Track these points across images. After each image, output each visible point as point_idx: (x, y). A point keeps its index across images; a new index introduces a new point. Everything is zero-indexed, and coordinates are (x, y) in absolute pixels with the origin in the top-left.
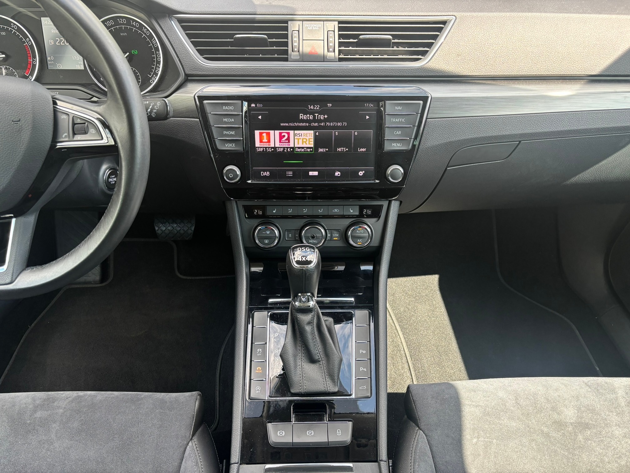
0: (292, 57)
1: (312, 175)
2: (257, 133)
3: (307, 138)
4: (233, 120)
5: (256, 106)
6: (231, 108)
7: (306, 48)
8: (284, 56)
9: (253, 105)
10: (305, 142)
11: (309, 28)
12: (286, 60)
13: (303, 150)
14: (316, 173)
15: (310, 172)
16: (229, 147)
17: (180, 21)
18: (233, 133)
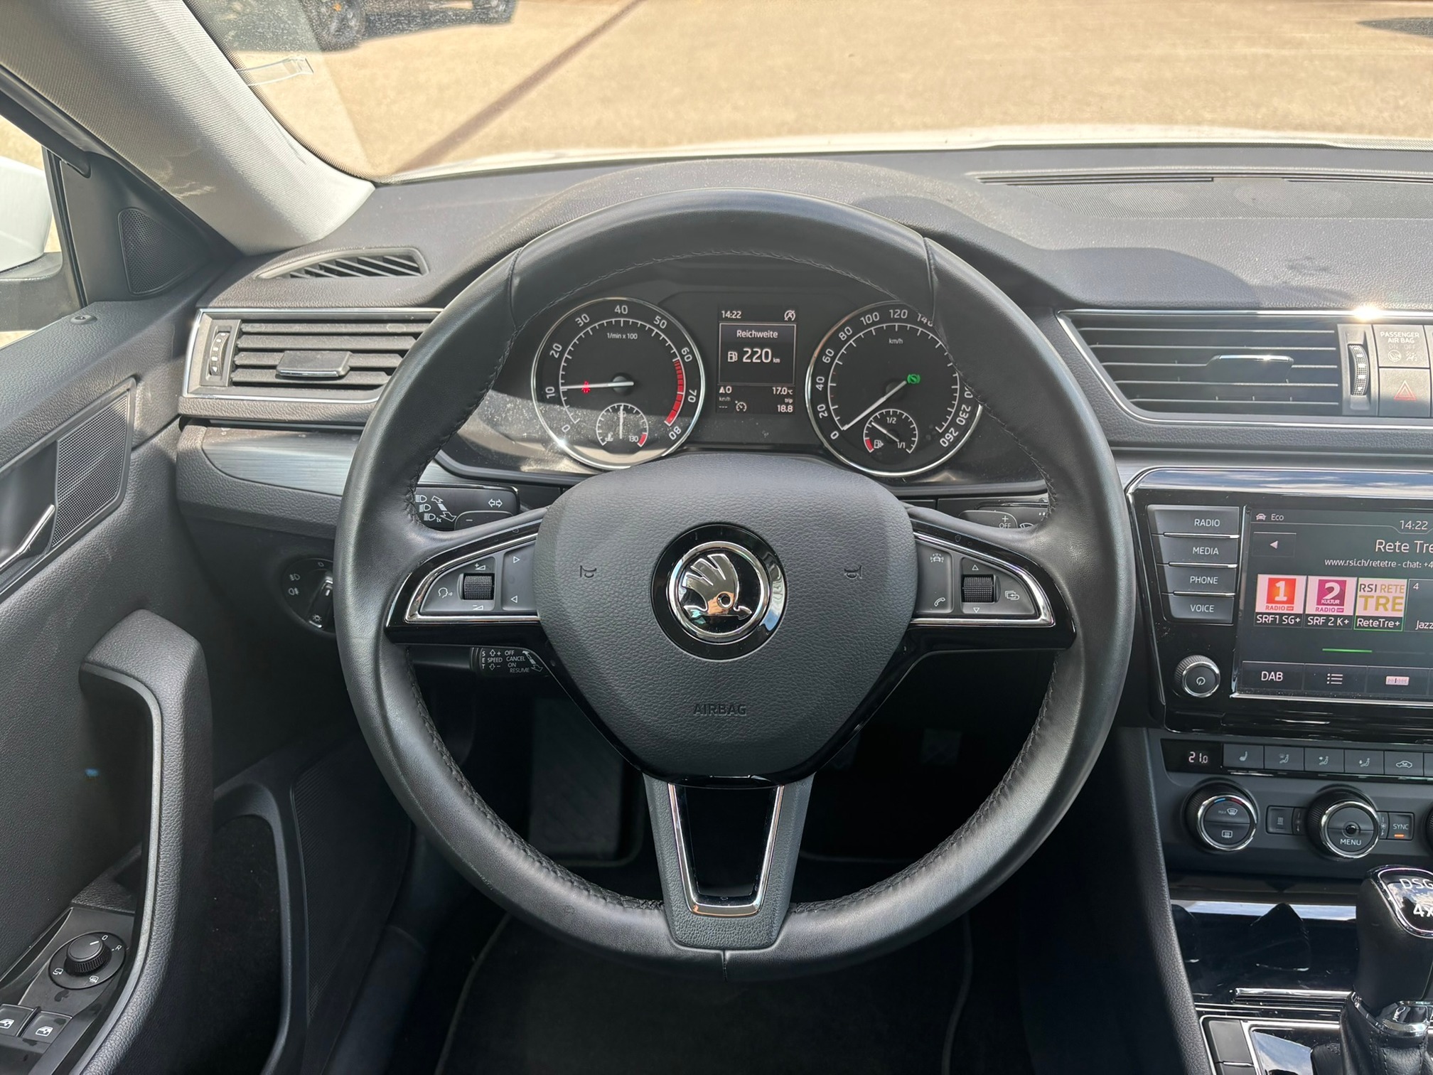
0: (1352, 407)
1: (1393, 683)
2: (1263, 580)
3: (1390, 596)
4: (1216, 551)
5: (1268, 519)
6: (1213, 523)
7: (1389, 386)
8: (1332, 404)
9: (1261, 517)
10: (1384, 605)
12: (1336, 412)
13: (1376, 623)
14: (1404, 681)
15: (1388, 678)
16: (1199, 612)
17: (1077, 322)
18: (1213, 580)
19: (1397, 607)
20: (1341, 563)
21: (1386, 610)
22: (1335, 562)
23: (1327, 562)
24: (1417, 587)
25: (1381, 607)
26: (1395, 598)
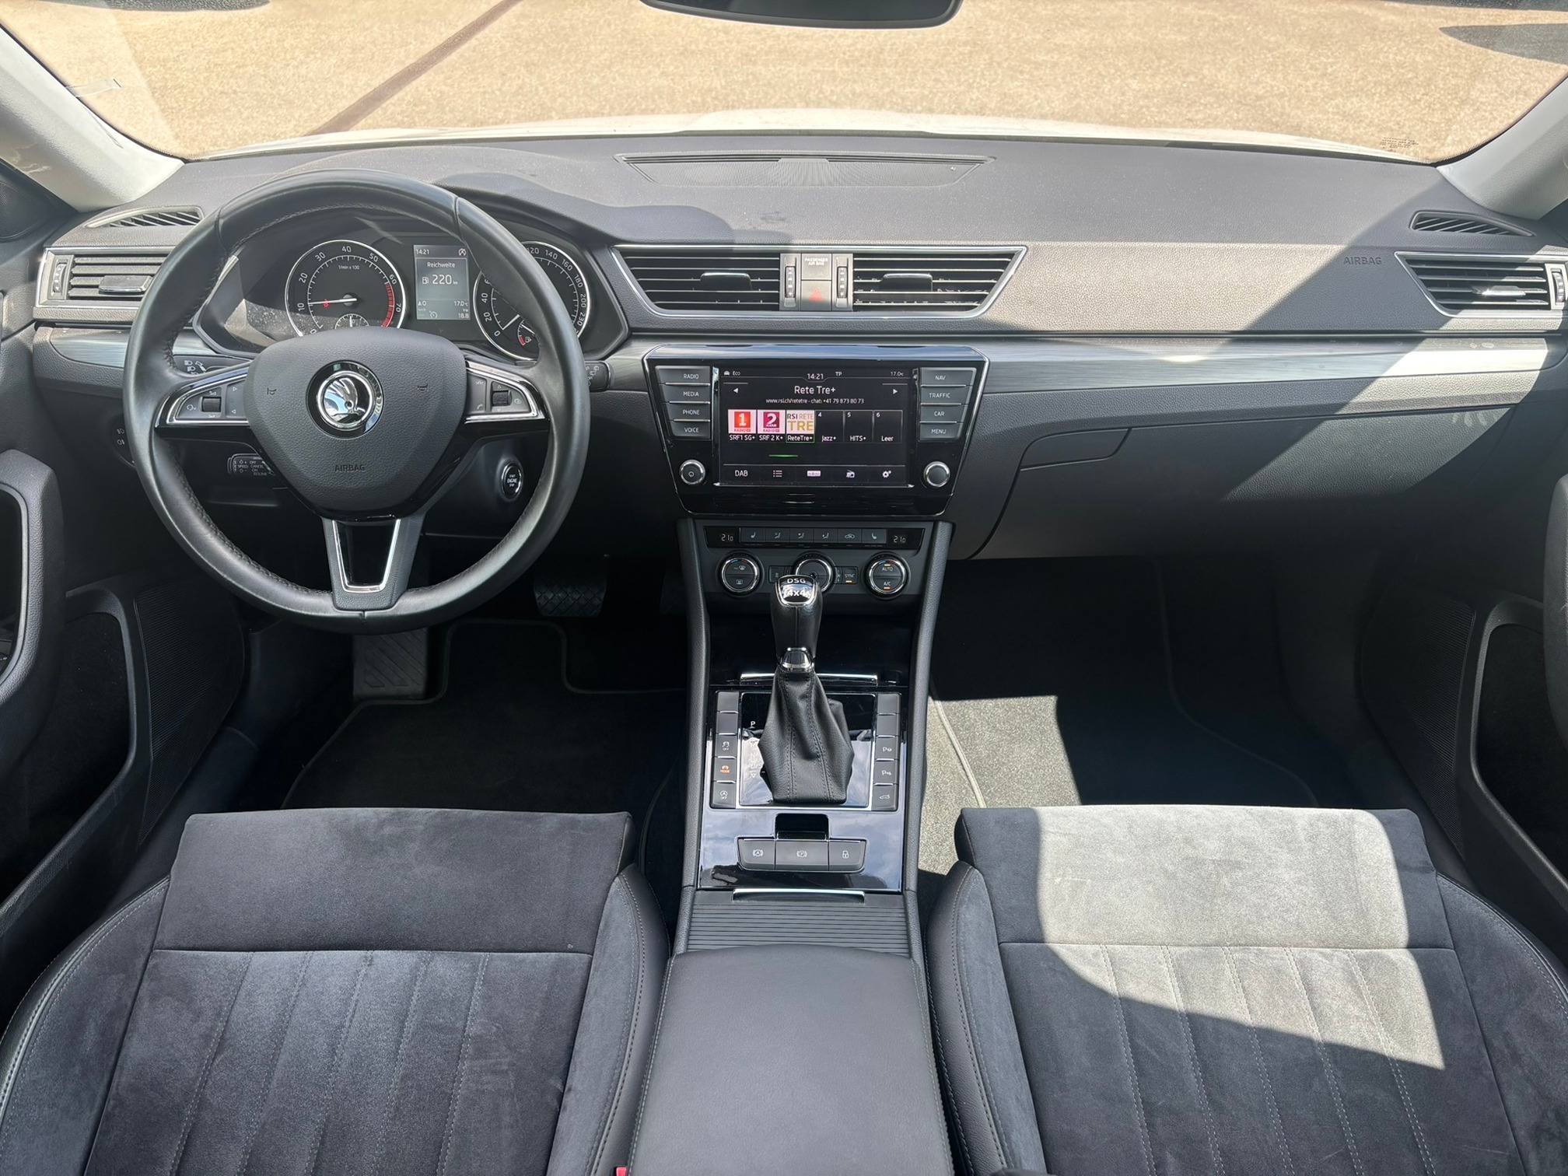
0: (785, 305)
1: (812, 475)
2: (731, 413)
3: (806, 422)
4: (697, 394)
5: (731, 373)
6: (694, 376)
7: (806, 292)
8: (772, 302)
9: (727, 373)
10: (802, 427)
11: (809, 263)
12: (776, 308)
13: (799, 438)
14: (818, 473)
15: (809, 472)
16: (691, 432)
17: (624, 253)
18: (696, 412)
19: (810, 428)
20: (776, 401)
21: (804, 429)
22: (772, 401)
23: (768, 401)
24: (820, 415)
25: (800, 428)
26: (808, 422)
